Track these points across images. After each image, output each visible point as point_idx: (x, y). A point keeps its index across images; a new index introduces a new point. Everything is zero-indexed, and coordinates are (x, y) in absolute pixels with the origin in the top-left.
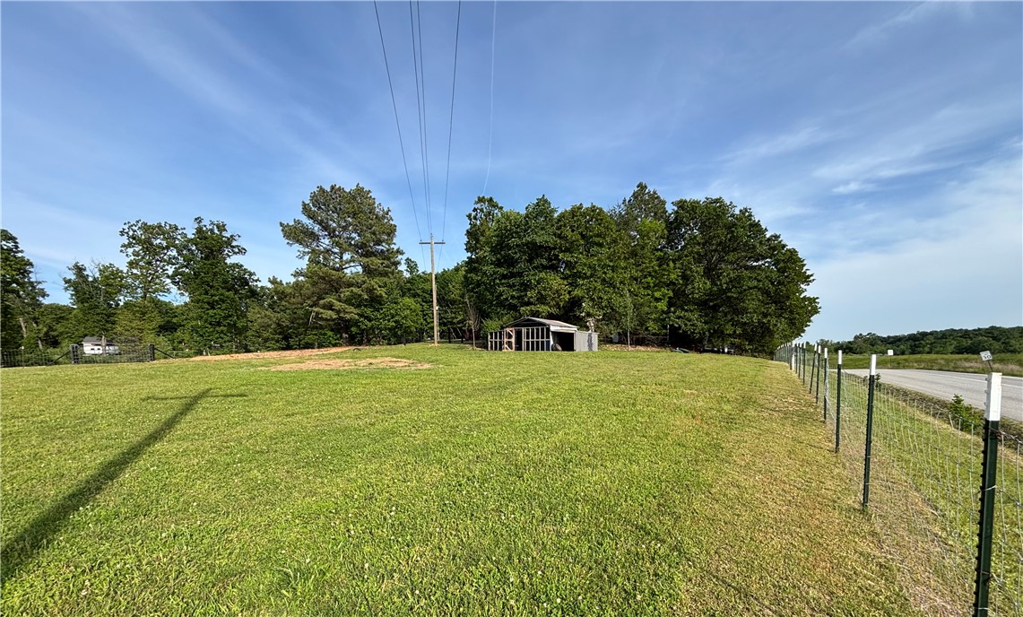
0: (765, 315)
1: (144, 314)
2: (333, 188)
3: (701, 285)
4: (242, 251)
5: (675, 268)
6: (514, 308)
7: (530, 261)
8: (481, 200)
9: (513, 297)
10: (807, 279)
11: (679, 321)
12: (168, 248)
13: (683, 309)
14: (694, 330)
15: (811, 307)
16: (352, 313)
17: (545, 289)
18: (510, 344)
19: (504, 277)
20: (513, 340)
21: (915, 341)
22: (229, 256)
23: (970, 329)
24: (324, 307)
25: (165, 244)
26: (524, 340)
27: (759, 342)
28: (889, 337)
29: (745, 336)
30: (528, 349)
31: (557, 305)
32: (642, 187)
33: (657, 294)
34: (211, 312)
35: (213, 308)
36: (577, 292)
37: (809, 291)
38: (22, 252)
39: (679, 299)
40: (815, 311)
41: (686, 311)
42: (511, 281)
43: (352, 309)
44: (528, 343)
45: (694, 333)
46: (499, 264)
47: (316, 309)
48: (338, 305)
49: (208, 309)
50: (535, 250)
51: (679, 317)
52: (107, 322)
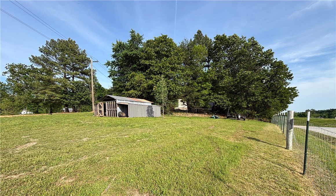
0: (266, 98)
10: (290, 77)
13: (218, 94)
14: (224, 105)
18: (100, 111)
20: (102, 109)
21: (329, 112)
26: (107, 110)
28: (319, 111)
29: (254, 108)
32: (199, 32)
41: (220, 94)
45: (223, 106)
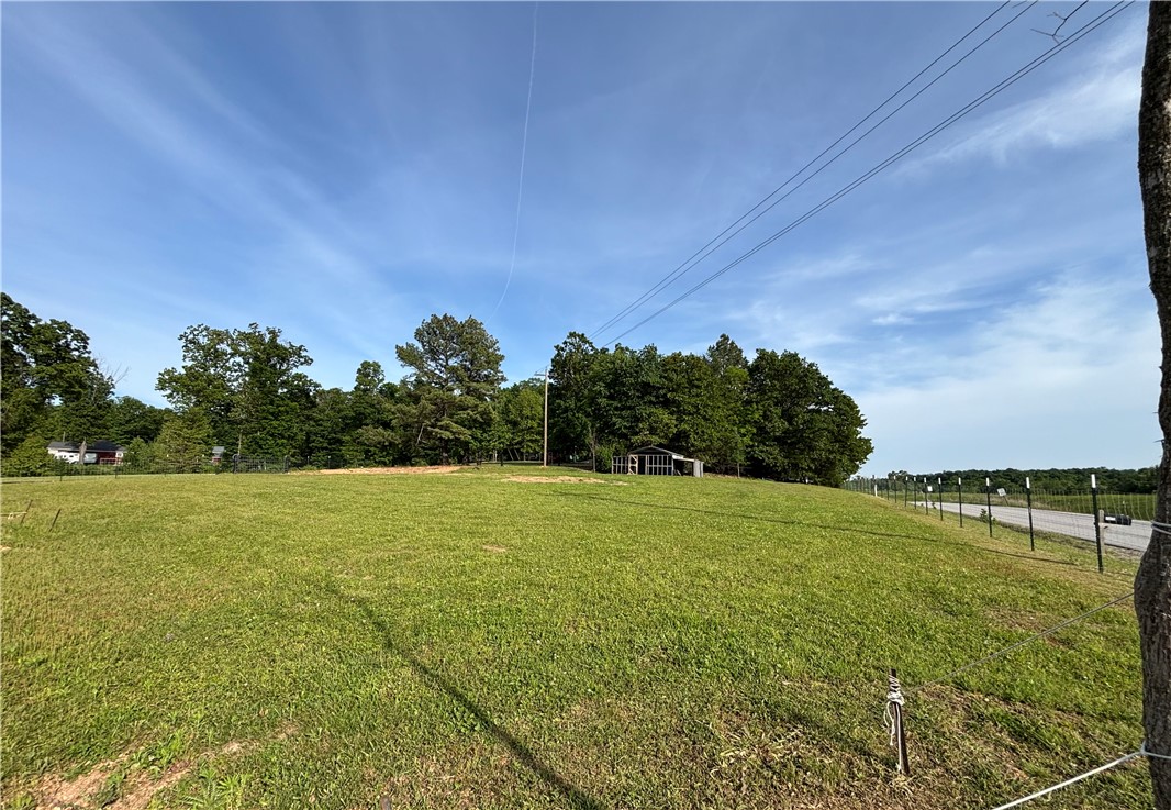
0: (831, 452)
1: (193, 421)
2: (445, 316)
3: (779, 426)
4: (308, 361)
5: (758, 409)
6: (624, 436)
7: (641, 398)
8: (572, 335)
9: (625, 427)
10: (861, 423)
11: (763, 455)
12: (232, 355)
13: (765, 444)
14: (776, 463)
15: (865, 448)
16: (466, 434)
17: (655, 422)
18: (633, 468)
19: (616, 409)
20: (636, 465)
22: (297, 366)
23: (990, 470)
24: (441, 427)
25: (229, 351)
26: (647, 466)
27: (826, 474)
30: (651, 473)
31: (666, 436)
32: (725, 338)
33: (743, 430)
34: (275, 423)
35: (276, 419)
36: (684, 426)
37: (864, 433)
38: (89, 353)
39: (762, 433)
40: (870, 450)
41: (768, 446)
42: (624, 413)
43: (466, 431)
44: (651, 468)
45: (776, 466)
46: (611, 397)
47: (437, 430)
48: (455, 427)
49: (271, 420)
50: (646, 388)
51: (762, 451)
52: (93, 425)
